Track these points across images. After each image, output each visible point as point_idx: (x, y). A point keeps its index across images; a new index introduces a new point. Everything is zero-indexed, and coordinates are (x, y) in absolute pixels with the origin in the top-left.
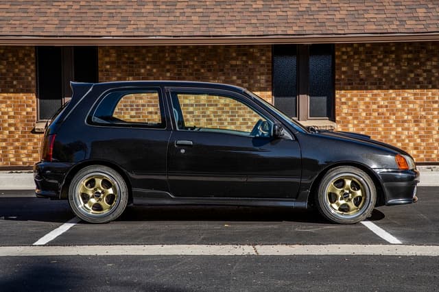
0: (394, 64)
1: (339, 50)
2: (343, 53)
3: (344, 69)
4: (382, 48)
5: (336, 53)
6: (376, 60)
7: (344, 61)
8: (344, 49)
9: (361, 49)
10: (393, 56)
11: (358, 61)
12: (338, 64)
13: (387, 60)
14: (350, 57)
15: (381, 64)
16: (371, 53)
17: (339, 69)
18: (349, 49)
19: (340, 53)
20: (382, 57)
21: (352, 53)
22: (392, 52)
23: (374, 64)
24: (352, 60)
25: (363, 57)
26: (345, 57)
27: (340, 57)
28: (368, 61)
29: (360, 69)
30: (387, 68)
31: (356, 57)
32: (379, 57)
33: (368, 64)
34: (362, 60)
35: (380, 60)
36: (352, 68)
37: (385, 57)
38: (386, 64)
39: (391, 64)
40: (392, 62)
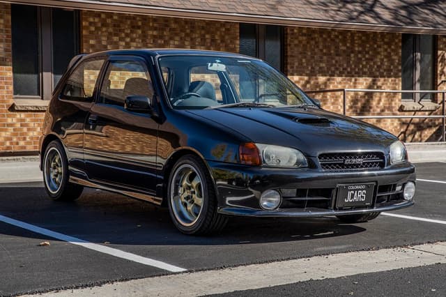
0: (140, 41)
1: (86, 20)
2: (91, 24)
3: (92, 42)
4: (129, 22)
5: (84, 23)
6: (123, 35)
7: (91, 32)
8: (91, 20)
9: (109, 21)
10: (140, 32)
11: (105, 34)
12: (85, 36)
13: (134, 35)
14: (97, 29)
15: (128, 40)
16: (119, 26)
17: (87, 42)
18: (97, 20)
19: (87, 24)
20: (129, 31)
21: (99, 25)
22: (139, 27)
23: (122, 39)
24: (100, 33)
25: (111, 30)
26: (93, 29)
27: (87, 28)
28: (116, 35)
29: (108, 44)
30: (134, 44)
31: (104, 29)
32: (126, 31)
33: (116, 39)
34: (110, 34)
35: (127, 35)
36: (99, 42)
37: (132, 32)
38: (133, 40)
39: (137, 40)
40: (139, 38)
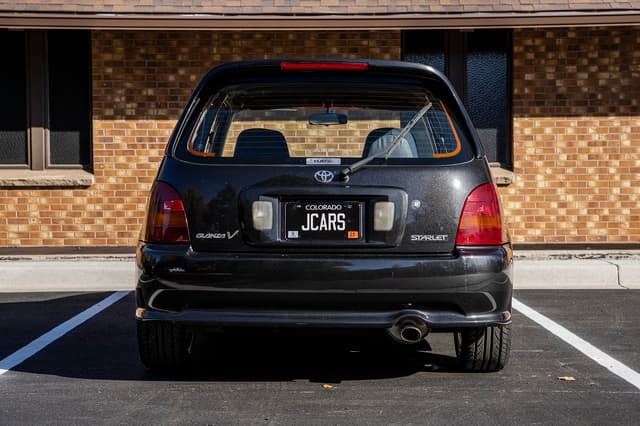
0: (617, 69)
1: (520, 44)
2: (527, 49)
3: (528, 77)
4: (596, 40)
5: (516, 49)
6: (585, 62)
7: (529, 62)
8: (529, 42)
9: (559, 41)
10: (617, 54)
11: (553, 62)
12: (518, 67)
13: (606, 61)
14: (539, 55)
15: (594, 69)
16: (577, 48)
17: (521, 77)
18: (538, 42)
19: (521, 49)
20: (596, 55)
21: (543, 49)
22: (615, 47)
23: (581, 69)
24: (543, 62)
25: (563, 55)
26: (531, 56)
27: (521, 55)
28: (572, 63)
29: (558, 77)
30: (605, 75)
31: (550, 55)
32: (590, 55)
33: (571, 69)
34: (562, 62)
35: (592, 62)
36: (542, 76)
37: (601, 56)
38: (604, 69)
39: (612, 68)
40: (615, 64)
